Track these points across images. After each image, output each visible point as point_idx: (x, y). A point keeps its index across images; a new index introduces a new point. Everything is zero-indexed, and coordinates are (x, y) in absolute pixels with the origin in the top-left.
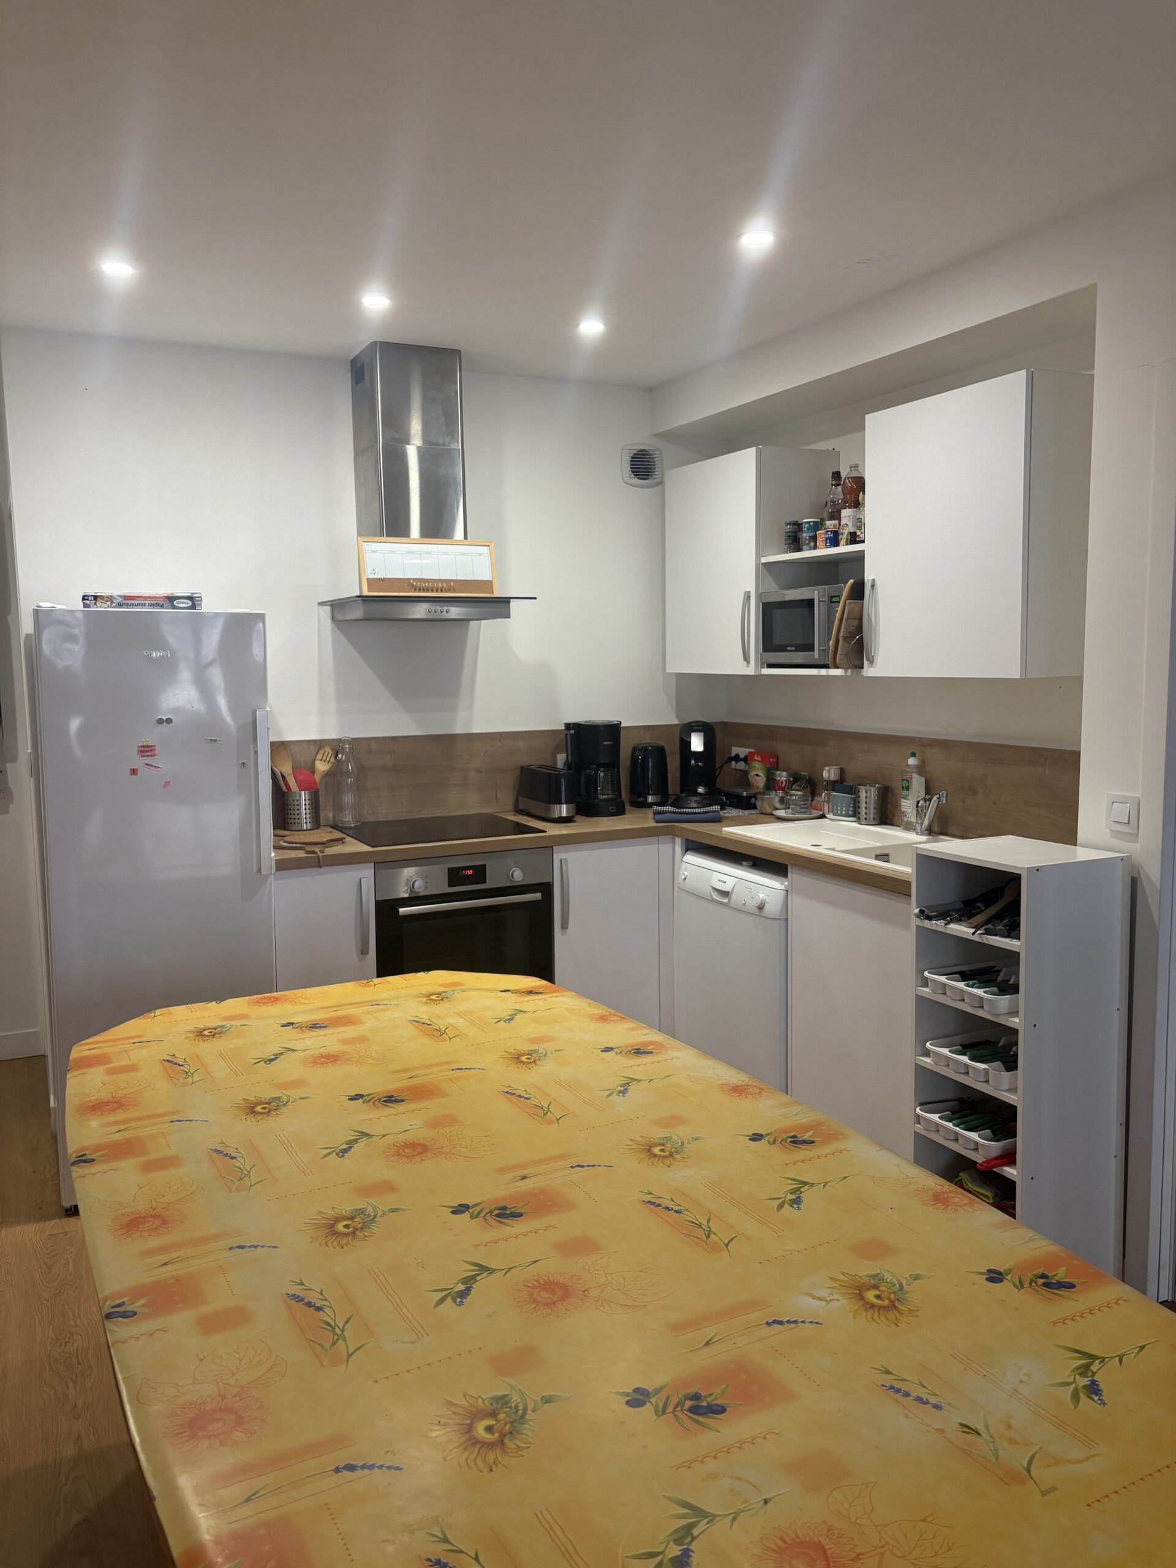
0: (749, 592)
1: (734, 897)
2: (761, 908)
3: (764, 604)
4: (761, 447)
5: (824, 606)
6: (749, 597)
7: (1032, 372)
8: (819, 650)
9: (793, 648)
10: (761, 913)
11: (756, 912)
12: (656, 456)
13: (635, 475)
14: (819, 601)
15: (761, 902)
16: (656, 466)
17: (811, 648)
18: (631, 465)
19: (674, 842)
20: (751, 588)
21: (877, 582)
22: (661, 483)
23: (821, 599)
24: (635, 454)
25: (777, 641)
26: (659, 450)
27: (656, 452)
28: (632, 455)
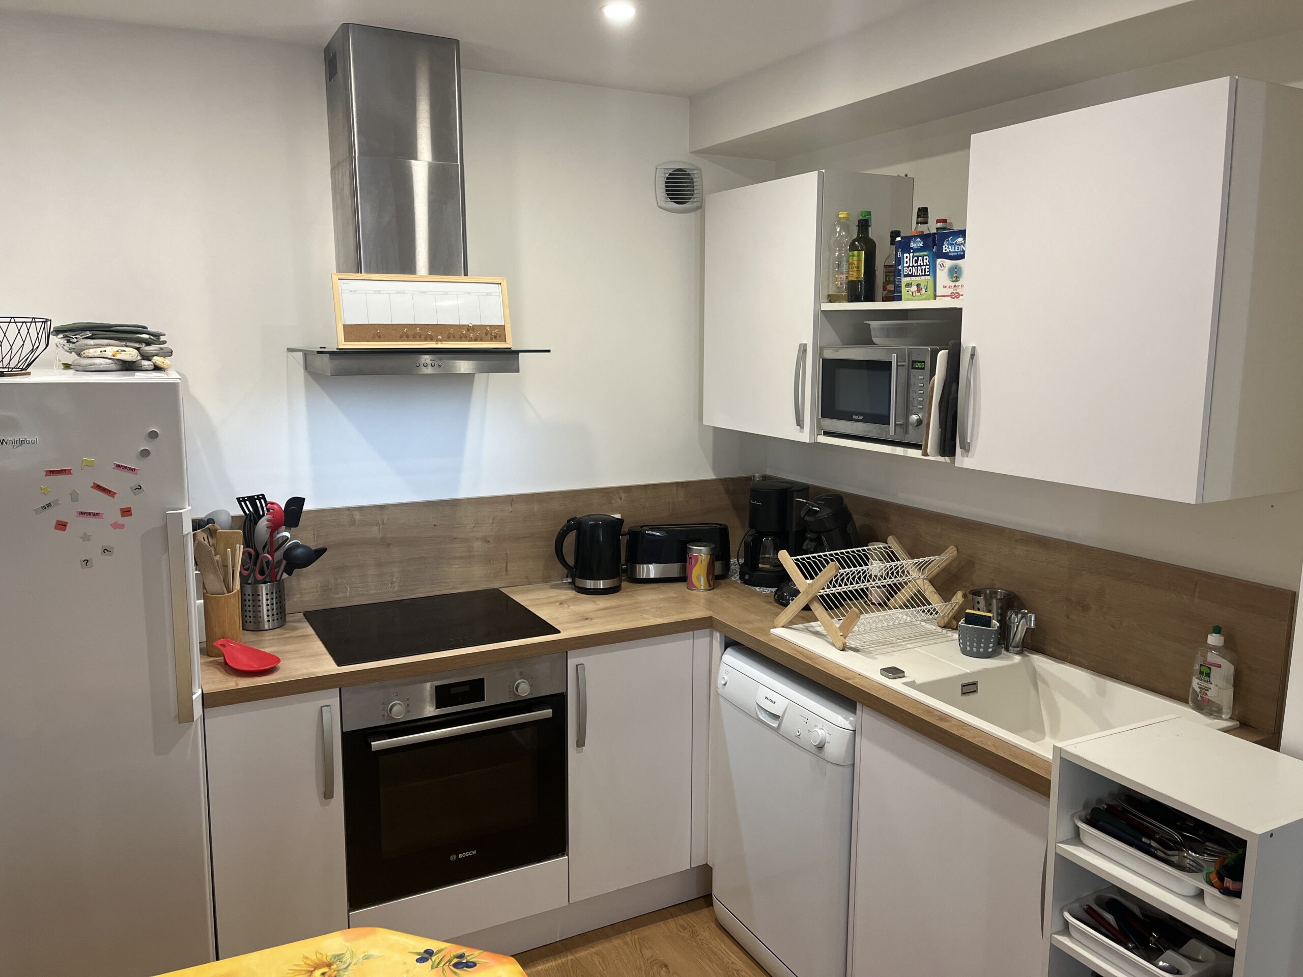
0: (805, 345)
1: (785, 722)
2: (820, 747)
3: (825, 361)
4: (824, 171)
5: (903, 371)
6: (805, 351)
7: (1237, 80)
8: (896, 425)
9: (861, 418)
10: (820, 753)
11: (814, 750)
12: (696, 176)
13: (671, 198)
14: (897, 366)
15: (820, 742)
16: (695, 188)
17: (885, 420)
18: (666, 186)
19: (711, 636)
20: (808, 340)
21: (978, 350)
22: (700, 207)
23: (899, 364)
24: (670, 174)
25: (842, 405)
26: (699, 169)
27: (695, 172)
28: (667, 175)
